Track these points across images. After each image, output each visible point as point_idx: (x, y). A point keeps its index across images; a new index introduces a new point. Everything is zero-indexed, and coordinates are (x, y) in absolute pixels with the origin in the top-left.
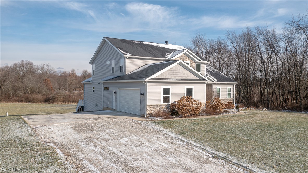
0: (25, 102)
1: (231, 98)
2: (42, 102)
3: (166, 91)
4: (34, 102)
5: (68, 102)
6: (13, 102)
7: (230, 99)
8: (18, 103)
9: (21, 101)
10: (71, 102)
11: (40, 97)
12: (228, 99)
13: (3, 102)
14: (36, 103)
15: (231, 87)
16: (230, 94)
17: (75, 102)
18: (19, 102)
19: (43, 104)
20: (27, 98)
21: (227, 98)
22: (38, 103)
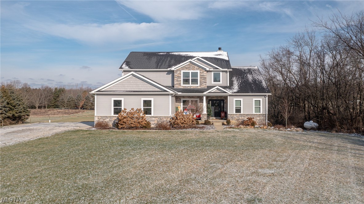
1: (261, 113)
3: (117, 103)
7: (259, 114)
12: (255, 115)
15: (261, 99)
16: (260, 107)
21: (253, 113)
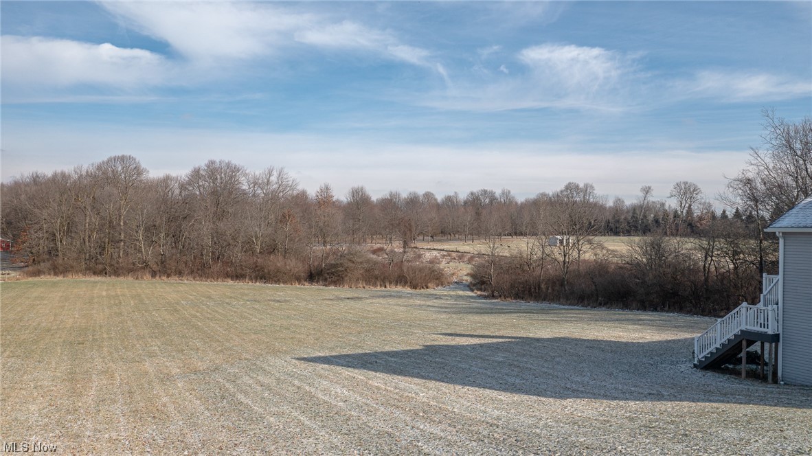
0: (251, 279)
2: (303, 282)
4: (278, 281)
5: (384, 283)
6: (218, 278)
8: (231, 282)
9: (238, 277)
10: (390, 283)
11: (293, 265)
13: (187, 280)
14: (285, 282)
17: (406, 283)
18: (232, 279)
19: (307, 286)
20: (257, 267)
22: (292, 284)
